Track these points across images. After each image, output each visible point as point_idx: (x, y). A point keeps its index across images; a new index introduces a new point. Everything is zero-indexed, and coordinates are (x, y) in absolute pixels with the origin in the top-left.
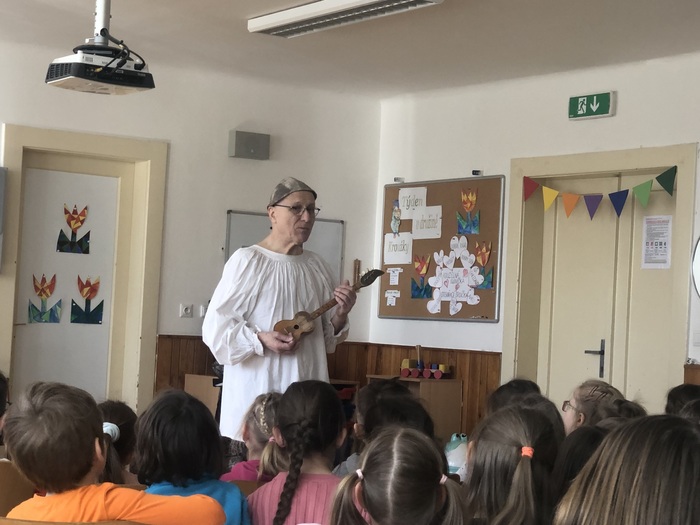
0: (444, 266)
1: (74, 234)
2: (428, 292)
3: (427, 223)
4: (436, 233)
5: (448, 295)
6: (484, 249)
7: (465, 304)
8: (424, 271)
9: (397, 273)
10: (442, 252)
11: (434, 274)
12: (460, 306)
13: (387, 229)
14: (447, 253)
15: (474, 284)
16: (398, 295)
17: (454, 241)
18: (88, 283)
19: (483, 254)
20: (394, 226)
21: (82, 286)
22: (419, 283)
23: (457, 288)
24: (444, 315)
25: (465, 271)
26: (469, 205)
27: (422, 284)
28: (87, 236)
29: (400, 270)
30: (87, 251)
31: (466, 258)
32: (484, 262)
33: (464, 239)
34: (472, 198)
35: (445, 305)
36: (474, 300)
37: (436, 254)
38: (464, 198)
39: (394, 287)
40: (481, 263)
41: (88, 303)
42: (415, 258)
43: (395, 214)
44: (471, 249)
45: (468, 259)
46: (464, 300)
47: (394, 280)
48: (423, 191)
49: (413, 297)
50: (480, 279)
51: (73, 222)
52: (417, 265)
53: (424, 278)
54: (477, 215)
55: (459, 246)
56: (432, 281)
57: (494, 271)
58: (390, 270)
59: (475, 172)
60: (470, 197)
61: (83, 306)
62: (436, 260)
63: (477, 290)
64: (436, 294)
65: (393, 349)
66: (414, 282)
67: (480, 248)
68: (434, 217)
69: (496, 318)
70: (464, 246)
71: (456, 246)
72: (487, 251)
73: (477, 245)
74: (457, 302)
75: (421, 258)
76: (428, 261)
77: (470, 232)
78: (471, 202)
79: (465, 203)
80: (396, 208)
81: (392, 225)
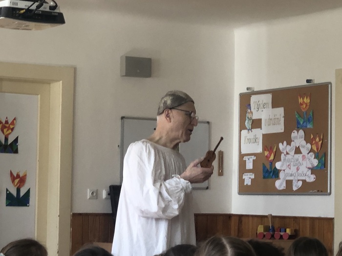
0: (287, 153)
1: (6, 139)
2: (276, 174)
3: (272, 121)
4: (280, 128)
5: (291, 175)
6: (317, 139)
7: (304, 181)
8: (272, 158)
9: (251, 160)
10: (285, 143)
11: (280, 160)
12: (300, 183)
13: (242, 127)
14: (289, 143)
15: (310, 166)
16: (253, 177)
17: (294, 134)
18: (18, 176)
19: (317, 143)
20: (248, 124)
21: (13, 178)
22: (268, 167)
23: (298, 169)
24: (289, 191)
25: (304, 157)
26: (304, 106)
27: (271, 168)
28: (16, 140)
29: (254, 158)
30: (16, 152)
31: (303, 147)
32: (317, 149)
33: (301, 132)
34: (307, 100)
35: (289, 183)
36: (311, 178)
37: (280, 145)
38: (301, 100)
39: (250, 171)
40: (315, 149)
41: (18, 191)
42: (265, 148)
44: (307, 139)
45: (306, 147)
46: (303, 178)
47: (249, 165)
48: (270, 96)
49: (264, 177)
50: (315, 162)
51: (5, 130)
52: (266, 153)
53: (272, 163)
54: (311, 114)
55: (298, 138)
56: (278, 165)
57: (325, 155)
58: (245, 158)
59: (308, 81)
60: (305, 100)
61: (14, 193)
62: (281, 149)
63: (313, 170)
64: (281, 175)
65: (251, 218)
66: (264, 167)
67: (314, 138)
68: (278, 116)
69: (329, 191)
70: (302, 138)
71: (296, 138)
72: (320, 141)
73: (312, 137)
74: (298, 180)
75: (269, 148)
76: (275, 150)
77: (306, 127)
78: (306, 104)
79: (301, 104)
80: (249, 111)
81: (246, 123)
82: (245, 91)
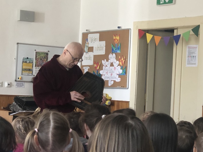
0: (106, 66)
2: (100, 76)
3: (99, 48)
4: (103, 52)
5: (108, 78)
6: (122, 59)
7: (115, 81)
8: (98, 68)
10: (105, 60)
11: (102, 69)
14: (107, 61)
15: (118, 73)
17: (110, 56)
19: (122, 61)
23: (111, 75)
25: (115, 68)
27: (97, 73)
29: (88, 68)
31: (115, 63)
32: (122, 64)
33: (114, 55)
34: (118, 38)
36: (118, 80)
37: (103, 61)
38: (114, 38)
40: (121, 64)
42: (95, 63)
43: (87, 45)
44: (117, 59)
48: (98, 35)
50: (121, 71)
52: (95, 65)
53: (98, 71)
54: (120, 45)
55: (112, 57)
56: (101, 72)
57: (126, 68)
59: (119, 27)
62: (103, 63)
63: (120, 76)
64: (103, 77)
66: (94, 73)
68: (102, 46)
69: (127, 87)
70: (114, 58)
71: (111, 58)
72: (124, 60)
73: (120, 57)
74: (112, 81)
75: (97, 63)
76: (100, 64)
77: (117, 52)
78: (117, 40)
79: (115, 40)
80: (87, 42)
81: (85, 49)
82: (85, 31)
